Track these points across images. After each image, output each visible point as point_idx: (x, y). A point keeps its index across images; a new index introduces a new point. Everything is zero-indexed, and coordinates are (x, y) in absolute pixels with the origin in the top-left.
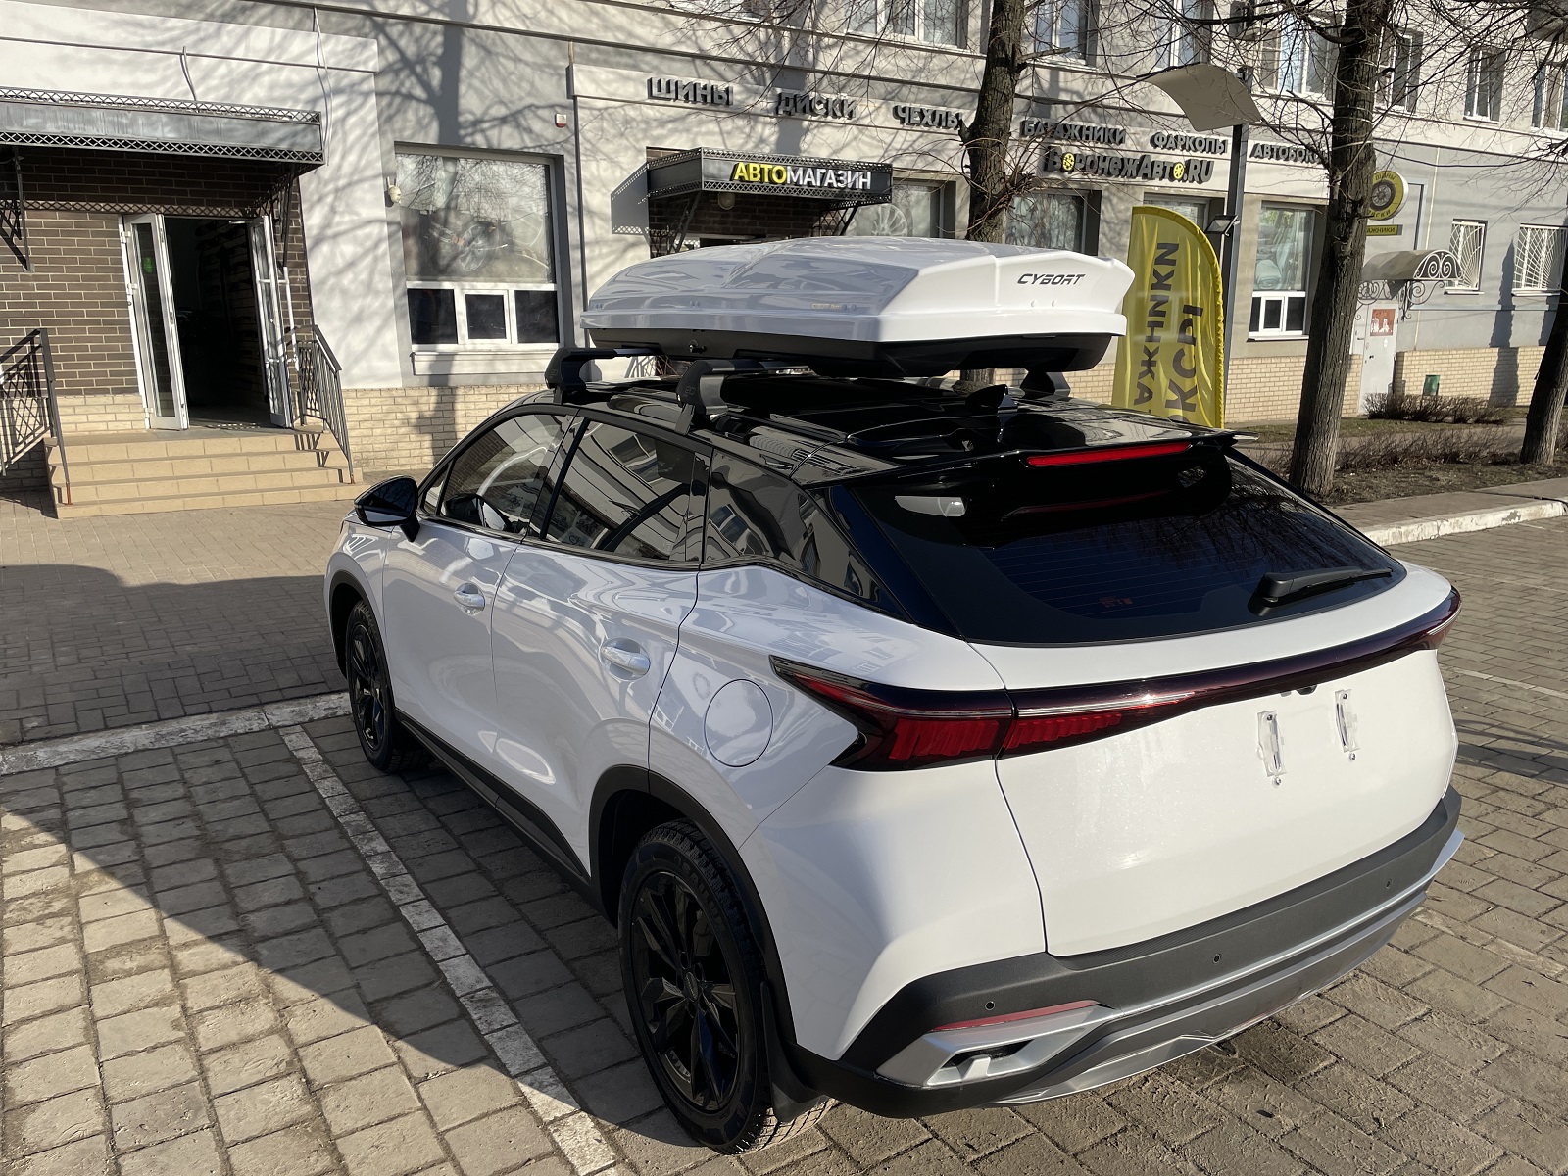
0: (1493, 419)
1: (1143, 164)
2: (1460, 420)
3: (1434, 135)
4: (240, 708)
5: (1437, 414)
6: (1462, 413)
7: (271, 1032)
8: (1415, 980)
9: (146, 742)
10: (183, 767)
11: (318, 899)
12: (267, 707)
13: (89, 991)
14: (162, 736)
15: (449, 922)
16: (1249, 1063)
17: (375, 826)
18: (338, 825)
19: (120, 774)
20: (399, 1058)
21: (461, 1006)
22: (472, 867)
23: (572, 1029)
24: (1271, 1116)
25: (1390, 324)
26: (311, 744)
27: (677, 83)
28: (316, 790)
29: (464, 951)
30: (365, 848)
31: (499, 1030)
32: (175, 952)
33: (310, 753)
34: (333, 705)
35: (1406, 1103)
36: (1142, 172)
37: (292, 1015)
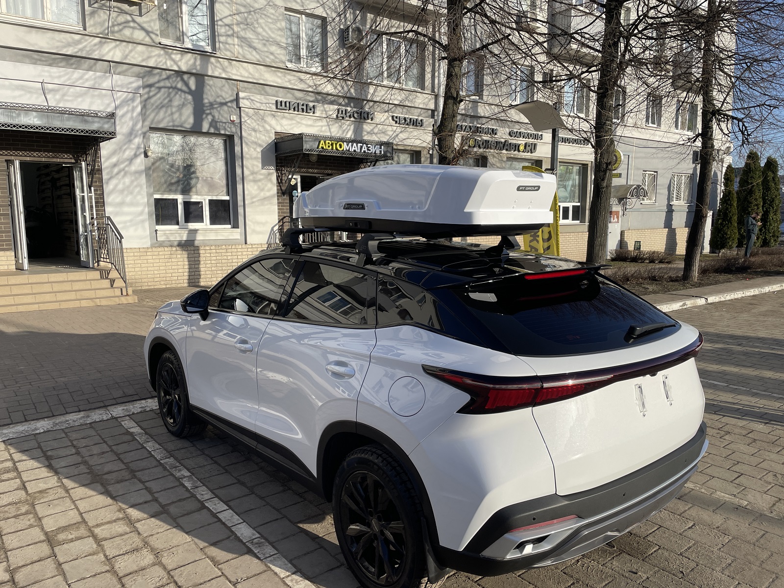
0: (666, 261)
1: (506, 145)
2: (652, 261)
3: (636, 134)
4: (95, 409)
5: (641, 259)
6: (653, 258)
7: (154, 564)
8: (685, 511)
9: (49, 427)
10: (72, 439)
11: (160, 500)
12: (109, 408)
13: (53, 550)
14: (57, 424)
15: (230, 508)
16: (622, 551)
17: (180, 464)
18: (161, 464)
19: (39, 444)
20: (222, 573)
21: (247, 547)
22: (236, 481)
23: (305, 554)
24: (636, 573)
25: (618, 218)
26: (136, 425)
27: (290, 103)
28: (145, 448)
29: (242, 521)
30: (178, 475)
31: (269, 557)
32: (92, 529)
33: (136, 430)
34: (143, 406)
35: (693, 565)
36: (505, 148)
37: (162, 556)
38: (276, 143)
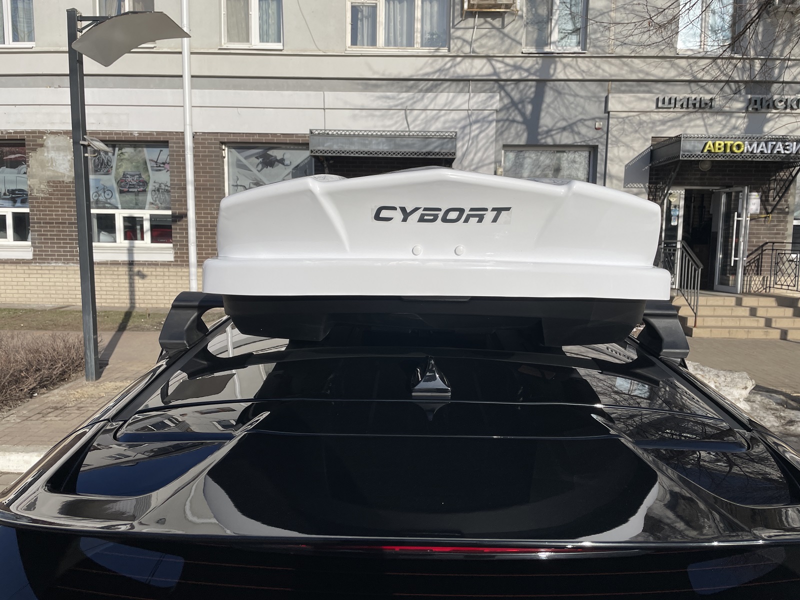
27: (676, 99)
38: (652, 151)
